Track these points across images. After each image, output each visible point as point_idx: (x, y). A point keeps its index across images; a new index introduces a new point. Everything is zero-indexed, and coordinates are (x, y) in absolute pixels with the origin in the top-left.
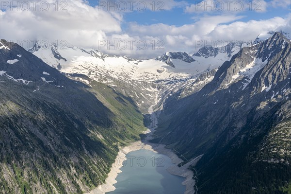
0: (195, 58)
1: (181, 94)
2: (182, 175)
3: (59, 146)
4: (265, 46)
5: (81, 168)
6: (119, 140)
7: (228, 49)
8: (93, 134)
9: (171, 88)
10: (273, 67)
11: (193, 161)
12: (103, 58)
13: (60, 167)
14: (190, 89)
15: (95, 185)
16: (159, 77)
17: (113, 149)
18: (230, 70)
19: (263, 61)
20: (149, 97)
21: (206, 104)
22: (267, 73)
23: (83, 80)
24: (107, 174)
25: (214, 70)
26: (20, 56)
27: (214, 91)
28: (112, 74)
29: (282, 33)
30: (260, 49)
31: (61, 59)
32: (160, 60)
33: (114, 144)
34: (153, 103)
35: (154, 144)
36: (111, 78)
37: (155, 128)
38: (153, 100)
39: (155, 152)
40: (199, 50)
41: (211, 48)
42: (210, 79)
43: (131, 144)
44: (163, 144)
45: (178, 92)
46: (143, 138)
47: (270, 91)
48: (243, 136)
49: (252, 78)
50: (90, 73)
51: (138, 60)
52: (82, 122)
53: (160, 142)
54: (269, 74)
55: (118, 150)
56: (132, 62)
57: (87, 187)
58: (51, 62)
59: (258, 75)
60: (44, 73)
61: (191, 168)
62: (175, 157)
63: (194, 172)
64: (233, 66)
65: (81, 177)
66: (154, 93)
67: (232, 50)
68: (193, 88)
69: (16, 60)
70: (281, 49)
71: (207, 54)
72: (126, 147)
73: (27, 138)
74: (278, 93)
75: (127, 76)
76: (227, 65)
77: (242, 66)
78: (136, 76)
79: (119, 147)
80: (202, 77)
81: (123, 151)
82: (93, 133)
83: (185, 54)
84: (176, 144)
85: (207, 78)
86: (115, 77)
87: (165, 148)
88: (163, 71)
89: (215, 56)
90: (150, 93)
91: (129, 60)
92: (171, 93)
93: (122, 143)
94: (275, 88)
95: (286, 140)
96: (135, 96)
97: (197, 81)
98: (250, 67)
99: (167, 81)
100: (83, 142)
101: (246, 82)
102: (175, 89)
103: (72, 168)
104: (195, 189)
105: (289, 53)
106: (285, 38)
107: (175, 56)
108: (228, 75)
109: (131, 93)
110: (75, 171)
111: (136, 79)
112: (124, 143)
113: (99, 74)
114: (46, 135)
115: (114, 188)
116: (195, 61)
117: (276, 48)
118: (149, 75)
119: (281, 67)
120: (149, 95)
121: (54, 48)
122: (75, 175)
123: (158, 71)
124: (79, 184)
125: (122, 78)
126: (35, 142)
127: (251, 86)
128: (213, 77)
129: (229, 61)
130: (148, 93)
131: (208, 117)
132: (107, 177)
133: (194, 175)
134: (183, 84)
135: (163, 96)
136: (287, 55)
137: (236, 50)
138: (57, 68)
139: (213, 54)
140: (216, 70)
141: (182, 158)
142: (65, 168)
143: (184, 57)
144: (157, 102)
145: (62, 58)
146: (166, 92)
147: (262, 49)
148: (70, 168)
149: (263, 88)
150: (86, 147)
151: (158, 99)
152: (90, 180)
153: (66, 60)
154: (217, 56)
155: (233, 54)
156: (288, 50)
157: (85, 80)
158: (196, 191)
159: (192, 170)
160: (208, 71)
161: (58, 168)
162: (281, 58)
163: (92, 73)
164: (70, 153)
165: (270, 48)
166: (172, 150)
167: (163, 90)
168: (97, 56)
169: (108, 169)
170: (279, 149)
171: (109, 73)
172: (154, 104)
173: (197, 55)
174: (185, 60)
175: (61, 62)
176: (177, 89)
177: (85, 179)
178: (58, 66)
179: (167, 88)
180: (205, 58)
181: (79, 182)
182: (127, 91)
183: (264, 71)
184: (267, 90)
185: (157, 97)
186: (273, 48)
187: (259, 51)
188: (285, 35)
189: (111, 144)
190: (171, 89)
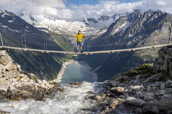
0: (98, 21)
1: (92, 38)
3: (35, 62)
4: (131, 16)
5: (45, 72)
6: (62, 59)
7: (114, 17)
9: (87, 35)
10: (135, 26)
11: (97, 68)
12: (54, 20)
13: (36, 71)
14: (96, 36)
15: (52, 79)
16: (82, 30)
17: (60, 63)
18: (114, 27)
19: (130, 23)
22: (131, 28)
24: (57, 74)
25: (107, 27)
26: (14, 19)
27: (107, 37)
29: (139, 10)
30: (129, 17)
31: (34, 21)
32: (82, 21)
33: (61, 61)
35: (79, 61)
36: (59, 30)
39: (79, 64)
41: (106, 17)
42: (105, 31)
43: (68, 61)
44: (83, 61)
46: (74, 58)
47: (133, 37)
48: (120, 57)
49: (124, 31)
50: (48, 28)
51: (72, 22)
54: (132, 29)
55: (62, 64)
56: (69, 23)
57: (48, 80)
58: (30, 22)
59: (127, 29)
60: (27, 27)
61: (96, 72)
62: (89, 67)
63: (98, 73)
64: (116, 25)
65: (46, 76)
67: (116, 18)
69: (12, 21)
70: (138, 17)
71: (104, 19)
72: (66, 62)
73: (19, 58)
74: (136, 38)
75: (66, 29)
76: (113, 25)
77: (120, 25)
79: (63, 62)
80: (101, 30)
81: (64, 64)
82: (51, 56)
83: (94, 19)
84: (89, 60)
85: (104, 31)
86: (60, 29)
87: (84, 62)
88: (83, 27)
89: (108, 20)
91: (67, 21)
92: (87, 37)
93: (64, 60)
94: (135, 36)
95: (139, 59)
96: (70, 38)
97: (99, 32)
98: (124, 25)
100: (46, 60)
101: (122, 32)
103: (41, 72)
105: (142, 19)
106: (140, 12)
107: (89, 20)
108: (113, 29)
110: (42, 73)
111: (71, 30)
113: (53, 28)
114: (28, 57)
115: (61, 81)
117: (136, 17)
118: (77, 29)
119: (138, 26)
121: (31, 15)
122: (43, 75)
125: (64, 30)
126: (23, 60)
127: (124, 34)
128: (107, 30)
129: (114, 22)
132: (58, 76)
133: (98, 75)
134: (92, 33)
135: (83, 39)
136: (141, 20)
137: (117, 17)
138: (32, 25)
140: (108, 27)
141: (92, 67)
143: (93, 20)
145: (35, 20)
147: (130, 17)
149: (130, 36)
150: (47, 62)
153: (37, 21)
154: (109, 20)
155: (116, 19)
156: (141, 18)
157: (46, 31)
160: (104, 27)
161: (34, 72)
162: (138, 21)
163: (49, 27)
164: (40, 65)
165: (133, 17)
166: (87, 63)
168: (52, 19)
169: (58, 72)
170: (136, 63)
171: (58, 27)
173: (99, 19)
174: (93, 22)
175: (34, 22)
176: (90, 36)
177: (48, 77)
179: (85, 35)
180: (103, 21)
183: (130, 27)
184: (131, 36)
186: (135, 17)
187: (128, 18)
188: (140, 11)
189: (59, 61)
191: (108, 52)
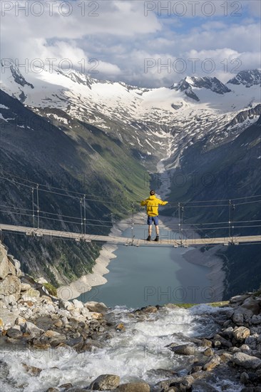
0: (230, 86)
1: (208, 142)
2: (206, 265)
5: (57, 249)
6: (112, 210)
8: (74, 200)
9: (193, 132)
12: (88, 84)
13: (26, 248)
14: (221, 135)
15: (76, 275)
16: (175, 115)
20: (158, 146)
21: (246, 159)
23: (58, 118)
24: (95, 260)
28: (103, 110)
31: (26, 85)
32: (177, 88)
33: (105, 216)
34: (164, 155)
35: (164, 218)
36: (102, 116)
37: (166, 193)
38: (165, 151)
39: (167, 228)
40: (238, 75)
41: (256, 72)
42: (252, 120)
43: (131, 216)
44: (179, 217)
45: (202, 139)
50: (69, 108)
51: (143, 89)
52: (57, 181)
53: (174, 215)
55: (111, 225)
56: (134, 92)
57: (65, 278)
58: (11, 89)
61: (219, 254)
63: (225, 260)
65: (57, 263)
66: (165, 140)
68: (226, 134)
71: (250, 81)
72: (123, 221)
75: (125, 113)
78: (139, 113)
79: (113, 221)
80: (240, 117)
81: (117, 226)
82: (74, 198)
83: (215, 80)
84: (198, 217)
85: (248, 119)
86: (108, 114)
87: (182, 223)
88: (181, 107)
90: (160, 139)
91: (129, 88)
92: (192, 141)
93: (116, 215)
96: (136, 143)
97: (232, 123)
99: (187, 122)
100: (59, 212)
102: (198, 134)
103: (43, 250)
104: (225, 285)
107: (200, 83)
109: (131, 139)
110: (48, 254)
111: (139, 118)
112: (120, 214)
113: (83, 109)
114: (5, 200)
115: (104, 281)
116: (230, 91)
118: (159, 111)
120: (159, 143)
122: (48, 259)
123: (173, 106)
124: (54, 273)
125: (118, 115)
128: (258, 116)
130: (156, 140)
131: (248, 179)
132: (95, 263)
133: (224, 265)
134: (211, 127)
135: (180, 145)
138: (19, 99)
139: (259, 81)
142: (33, 250)
143: (214, 85)
144: (170, 154)
145: (26, 83)
146: (185, 140)
148: (40, 250)
150: (63, 218)
151: (172, 149)
152: (69, 268)
153: (32, 87)
157: (61, 119)
158: (226, 287)
159: (221, 257)
160: (249, 108)
161: (23, 249)
163: (72, 107)
166: (192, 226)
167: (180, 136)
168: (80, 81)
169: (96, 252)
171: (98, 107)
172: (166, 156)
173: (234, 82)
174: (215, 90)
175: (26, 89)
176: (202, 135)
177: (63, 265)
178: (20, 96)
179: (186, 133)
180: (247, 87)
181: (53, 270)
182: (125, 136)
185: (170, 146)
189: (101, 216)
190: (193, 135)
191: (225, 241)
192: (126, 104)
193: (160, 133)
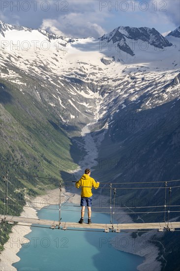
0: (172, 41)
1: (143, 105)
2: (138, 253)
6: (25, 184)
9: (126, 92)
12: (1, 30)
14: (160, 97)
16: (105, 71)
17: (14, 200)
20: (83, 108)
24: (3, 244)
28: (18, 63)
32: (108, 39)
33: (17, 191)
34: (90, 119)
36: (16, 69)
38: (91, 114)
43: (48, 192)
44: (106, 195)
45: (136, 101)
51: (67, 39)
53: (100, 192)
61: (154, 241)
63: (160, 248)
66: (93, 101)
68: (165, 96)
78: (61, 68)
79: (26, 197)
83: (154, 31)
88: (112, 61)
90: (86, 100)
91: (50, 37)
92: (125, 103)
93: (31, 190)
96: (57, 104)
97: (173, 83)
99: (119, 80)
102: (131, 94)
109: (51, 98)
111: (62, 73)
112: (35, 189)
118: (86, 66)
120: (84, 104)
125: (37, 69)
130: (82, 101)
132: (3, 249)
133: (160, 254)
134: (147, 87)
135: (111, 107)
143: (152, 38)
144: (98, 117)
146: (115, 101)
151: (100, 112)
159: (157, 244)
167: (110, 97)
169: (5, 235)
171: (12, 59)
172: (93, 121)
173: (176, 34)
174: (153, 44)
176: (137, 96)
179: (117, 93)
182: (44, 95)
185: (98, 108)
189: (11, 191)
190: (125, 96)
191: (160, 226)
192: (46, 57)
193: (86, 93)
